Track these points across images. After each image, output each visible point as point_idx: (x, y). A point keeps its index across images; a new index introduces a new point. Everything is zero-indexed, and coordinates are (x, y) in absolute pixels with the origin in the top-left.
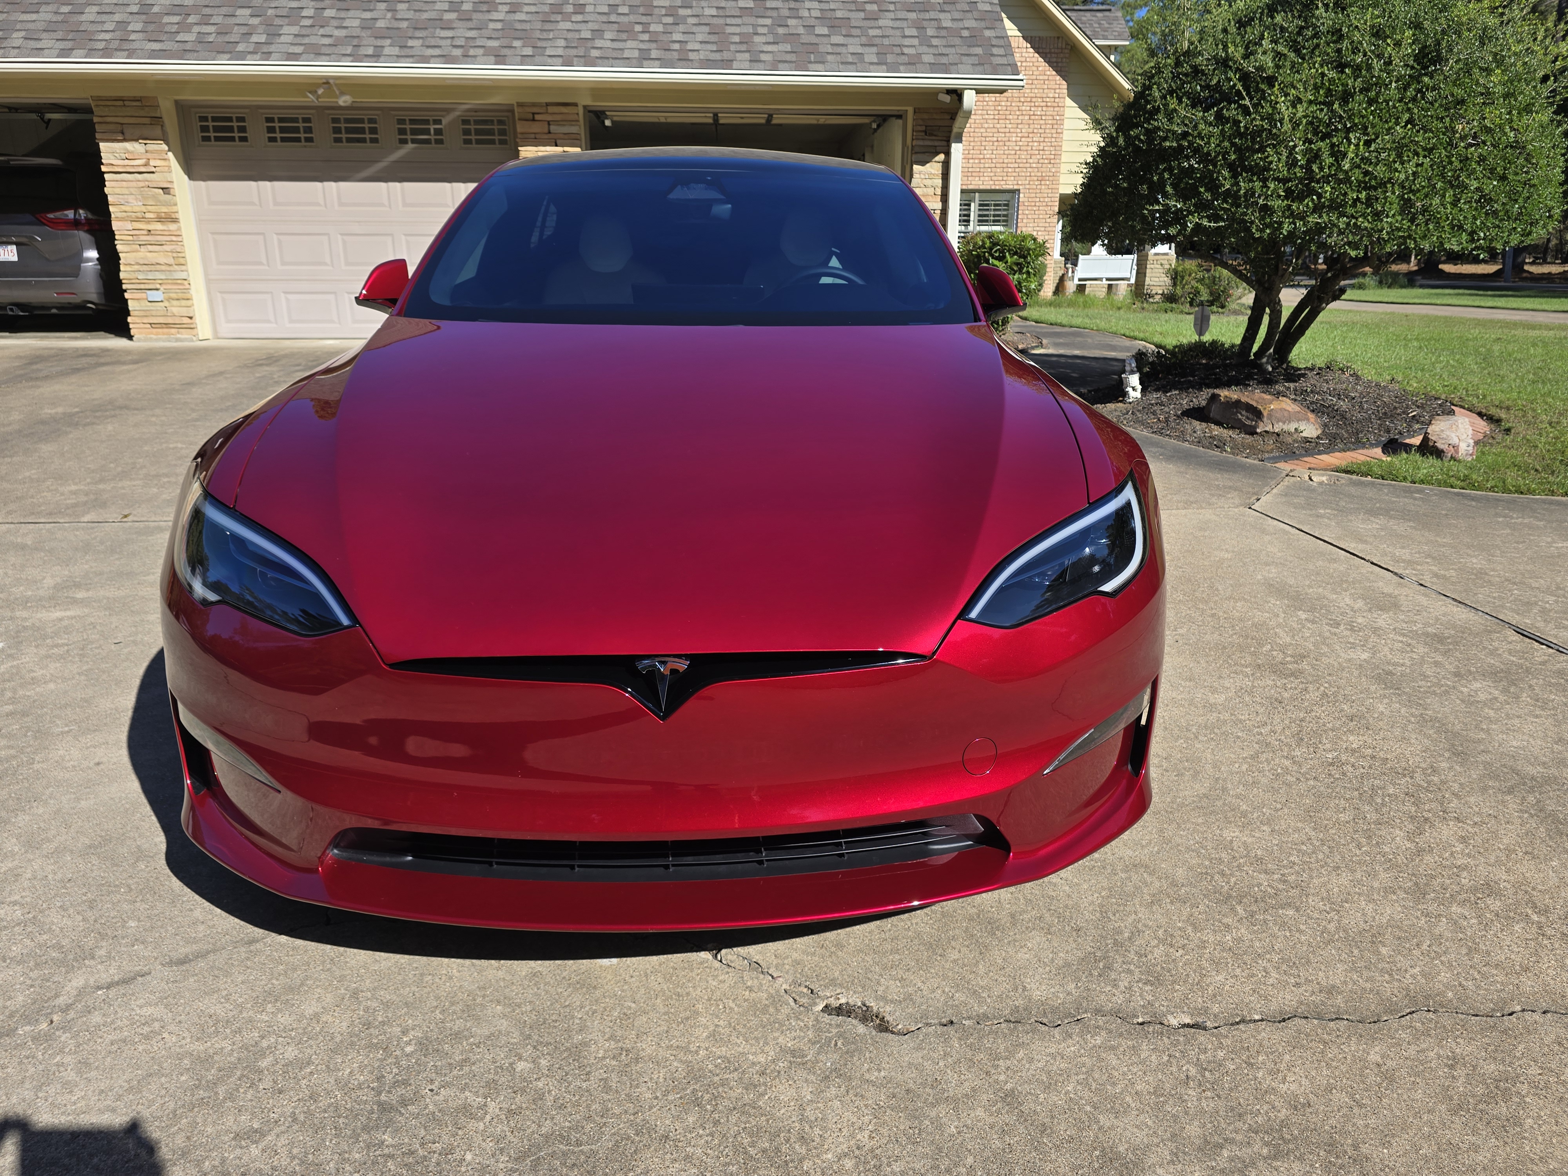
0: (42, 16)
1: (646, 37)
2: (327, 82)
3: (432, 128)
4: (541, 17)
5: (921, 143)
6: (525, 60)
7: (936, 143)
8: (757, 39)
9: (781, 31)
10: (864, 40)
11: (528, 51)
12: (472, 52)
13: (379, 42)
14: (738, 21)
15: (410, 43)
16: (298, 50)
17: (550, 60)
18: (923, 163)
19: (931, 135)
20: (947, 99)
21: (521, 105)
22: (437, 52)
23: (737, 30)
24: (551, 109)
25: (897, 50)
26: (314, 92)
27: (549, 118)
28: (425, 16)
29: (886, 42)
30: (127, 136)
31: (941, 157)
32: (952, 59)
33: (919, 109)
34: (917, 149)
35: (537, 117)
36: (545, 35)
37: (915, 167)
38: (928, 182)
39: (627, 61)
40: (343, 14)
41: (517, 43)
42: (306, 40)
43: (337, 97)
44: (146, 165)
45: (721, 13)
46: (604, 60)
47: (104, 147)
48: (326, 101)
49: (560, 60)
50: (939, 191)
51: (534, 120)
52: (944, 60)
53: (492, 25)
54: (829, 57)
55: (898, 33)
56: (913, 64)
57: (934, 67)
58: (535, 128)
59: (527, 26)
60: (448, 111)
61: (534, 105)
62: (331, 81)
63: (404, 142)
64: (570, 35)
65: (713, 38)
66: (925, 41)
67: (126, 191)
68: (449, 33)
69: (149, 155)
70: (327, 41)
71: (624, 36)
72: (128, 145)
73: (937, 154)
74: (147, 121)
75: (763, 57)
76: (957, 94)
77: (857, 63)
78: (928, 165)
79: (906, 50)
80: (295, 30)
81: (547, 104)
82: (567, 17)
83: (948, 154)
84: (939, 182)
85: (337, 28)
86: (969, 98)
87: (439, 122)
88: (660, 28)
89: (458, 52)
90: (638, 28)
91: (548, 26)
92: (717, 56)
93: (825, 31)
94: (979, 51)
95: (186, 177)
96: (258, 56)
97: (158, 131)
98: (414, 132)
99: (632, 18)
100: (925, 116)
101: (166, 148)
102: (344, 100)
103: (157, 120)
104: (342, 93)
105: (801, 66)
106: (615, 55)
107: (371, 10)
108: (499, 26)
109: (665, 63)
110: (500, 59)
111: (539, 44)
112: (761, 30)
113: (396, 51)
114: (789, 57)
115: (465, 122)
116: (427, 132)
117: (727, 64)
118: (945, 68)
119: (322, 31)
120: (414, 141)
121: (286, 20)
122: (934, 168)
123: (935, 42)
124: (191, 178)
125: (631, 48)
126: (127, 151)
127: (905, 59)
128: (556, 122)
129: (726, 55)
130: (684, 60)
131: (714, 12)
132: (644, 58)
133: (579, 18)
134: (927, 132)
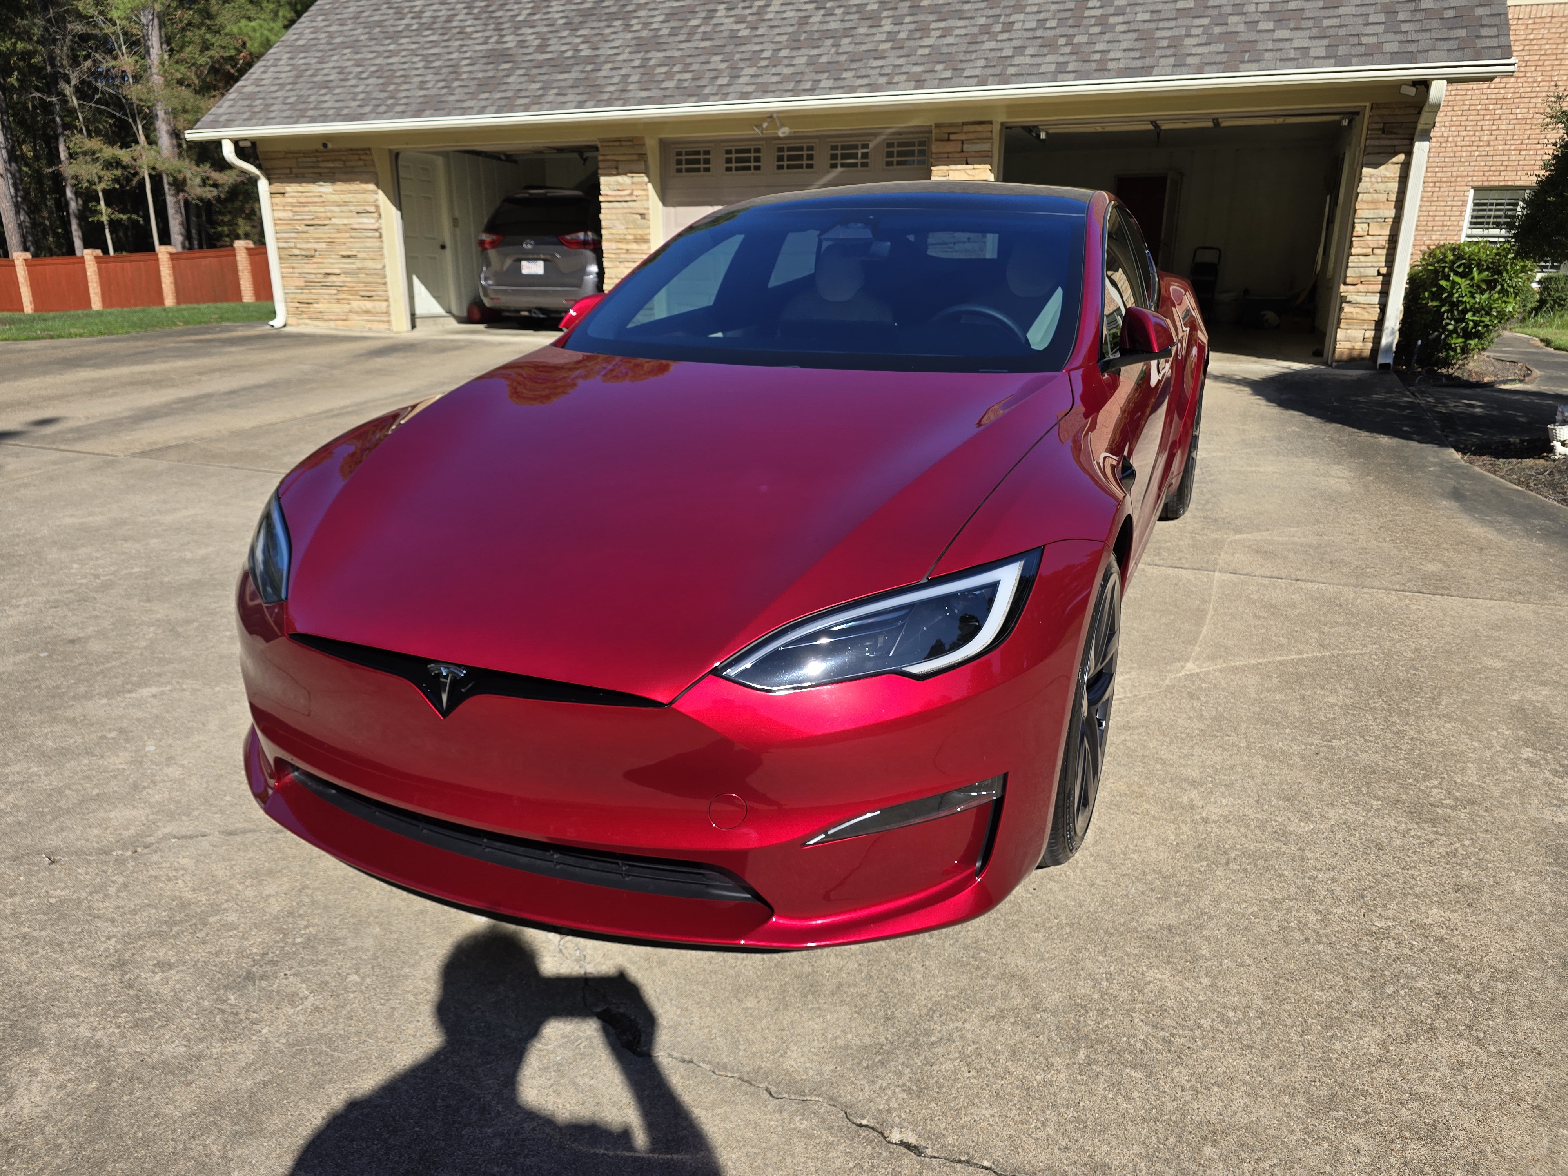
0: (574, 75)
1: (1068, 49)
2: (770, 117)
3: (860, 152)
4: (968, 39)
5: (1376, 142)
6: (943, 82)
7: (1396, 142)
8: (1188, 41)
9: (1217, 30)
10: (1315, 32)
11: (948, 74)
12: (896, 79)
13: (818, 77)
14: (1172, 24)
15: (845, 75)
16: (750, 89)
17: (965, 81)
18: (1376, 165)
19: (1391, 133)
20: (1412, 91)
21: (938, 126)
22: (865, 81)
23: (1168, 33)
24: (966, 129)
25: (1354, 40)
26: (759, 126)
27: (963, 137)
28: (864, 48)
29: (1343, 32)
30: (620, 171)
31: (1401, 157)
32: (1422, 45)
33: (1377, 104)
34: (1369, 150)
35: (952, 137)
36: (968, 57)
37: (1366, 170)
38: (1381, 187)
39: (1041, 76)
40: (794, 53)
41: (939, 67)
42: (760, 80)
43: (778, 129)
44: (631, 194)
45: (1155, 16)
46: (1020, 77)
47: (603, 180)
48: (769, 133)
49: (976, 80)
50: (1393, 197)
51: (949, 140)
52: (1412, 47)
53: (921, 52)
54: (1267, 55)
55: (1360, 20)
56: (1370, 55)
57: (1396, 57)
58: (949, 147)
59: (953, 49)
60: (875, 135)
61: (951, 125)
62: (775, 115)
63: (834, 166)
64: (991, 55)
65: (1139, 45)
66: (1392, 27)
67: (614, 217)
68: (880, 63)
69: (634, 187)
70: (776, 79)
71: (1045, 50)
72: (620, 179)
73: (1396, 154)
74: (635, 157)
75: (1190, 60)
76: (1424, 85)
77: (1303, 58)
78: (1382, 167)
79: (1364, 40)
80: (752, 71)
81: (964, 124)
82: (993, 37)
83: (1409, 154)
84: (1395, 186)
85: (787, 66)
86: (1438, 91)
87: (865, 146)
88: (1084, 39)
89: (883, 80)
90: (1062, 41)
91: (973, 47)
92: (1139, 64)
93: (1270, 25)
94: (1462, 33)
95: (660, 204)
96: (717, 97)
97: (642, 166)
98: (845, 156)
99: (1058, 31)
100: (1385, 112)
101: (646, 179)
102: (783, 132)
103: (642, 157)
104: (783, 125)
105: (1230, 67)
106: (1031, 71)
107: (818, 47)
108: (927, 51)
109: (1080, 75)
110: (919, 83)
111: (960, 66)
112: (1194, 31)
113: (830, 83)
114: (1218, 59)
115: (890, 145)
116: (855, 156)
117: (1147, 71)
118: (1411, 57)
119: (774, 71)
120: (843, 165)
121: (748, 63)
122: (1390, 170)
123: (1405, 27)
124: (665, 203)
125: (1049, 62)
126: (619, 184)
127: (1362, 49)
128: (970, 141)
129: (1148, 62)
130: (1102, 71)
131: (1147, 16)
132: (1060, 72)
133: (1005, 36)
134: (1386, 129)
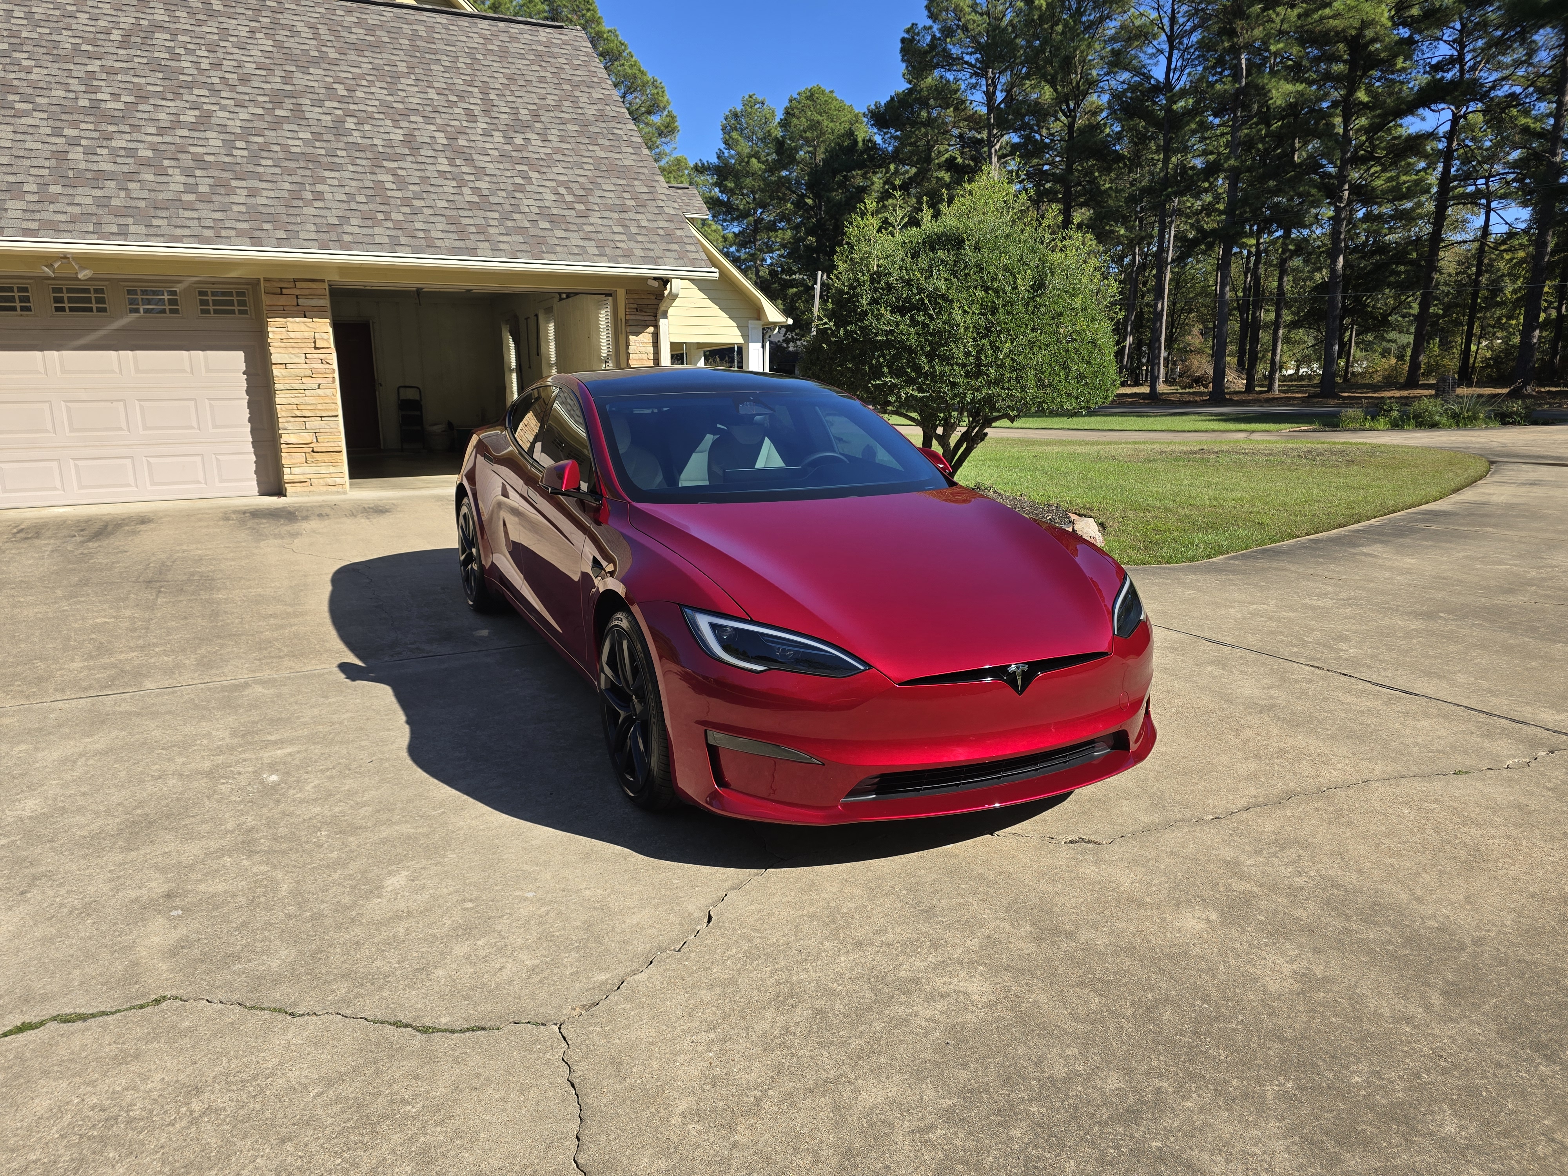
1: (390, 224)
2: (65, 258)
3: (165, 298)
4: (282, 202)
5: (633, 317)
6: (280, 242)
7: (647, 318)
8: (491, 230)
9: (510, 224)
10: (582, 234)
11: (282, 234)
12: (224, 233)
13: (122, 221)
14: (469, 213)
15: (155, 222)
16: (34, 225)
17: (306, 243)
18: (637, 334)
19: (641, 311)
20: (656, 284)
21: (267, 280)
22: (186, 232)
23: (471, 222)
24: (298, 284)
25: (611, 244)
26: (50, 266)
27: (298, 292)
28: (161, 196)
29: (600, 236)
31: (651, 329)
32: (658, 253)
33: (629, 290)
34: (631, 323)
35: (284, 291)
36: (292, 220)
37: (631, 338)
38: (642, 349)
39: (380, 246)
40: (71, 191)
41: (266, 226)
42: (38, 216)
43: (76, 271)
45: (452, 205)
46: (356, 244)
48: (65, 273)
49: (316, 244)
50: (651, 356)
51: (282, 294)
52: (651, 254)
53: (235, 208)
54: (558, 249)
55: (607, 229)
56: (628, 256)
57: (646, 260)
58: (282, 301)
59: (271, 210)
61: (281, 280)
62: (69, 257)
63: (132, 311)
64: (318, 220)
65: (452, 228)
66: (631, 237)
68: (195, 215)
70: (63, 218)
71: (370, 223)
73: (648, 326)
75: (502, 246)
76: (665, 281)
77: (581, 253)
78: (641, 335)
79: (619, 245)
80: (21, 205)
81: (295, 280)
82: (308, 203)
83: (656, 326)
84: (650, 349)
85: (68, 204)
86: (677, 285)
87: (171, 293)
88: (400, 217)
89: (209, 233)
90: (380, 216)
91: (292, 211)
92: (460, 244)
93: (547, 225)
94: (675, 247)
98: (146, 302)
99: (372, 206)
100: (636, 296)
102: (84, 273)
104: (82, 268)
105: (537, 255)
106: (366, 240)
107: (102, 188)
108: (243, 209)
109: (416, 250)
110: (256, 241)
111: (290, 228)
112: (492, 222)
113: (142, 230)
114: (524, 247)
115: (202, 293)
116: (160, 302)
117: (472, 251)
118: (655, 261)
119: (52, 207)
120: (141, 311)
122: (646, 337)
123: (640, 238)
125: (380, 234)
127: (619, 252)
128: (306, 296)
129: (469, 244)
130: (431, 246)
131: (445, 204)
132: (394, 245)
133: (320, 204)
134: (639, 309)
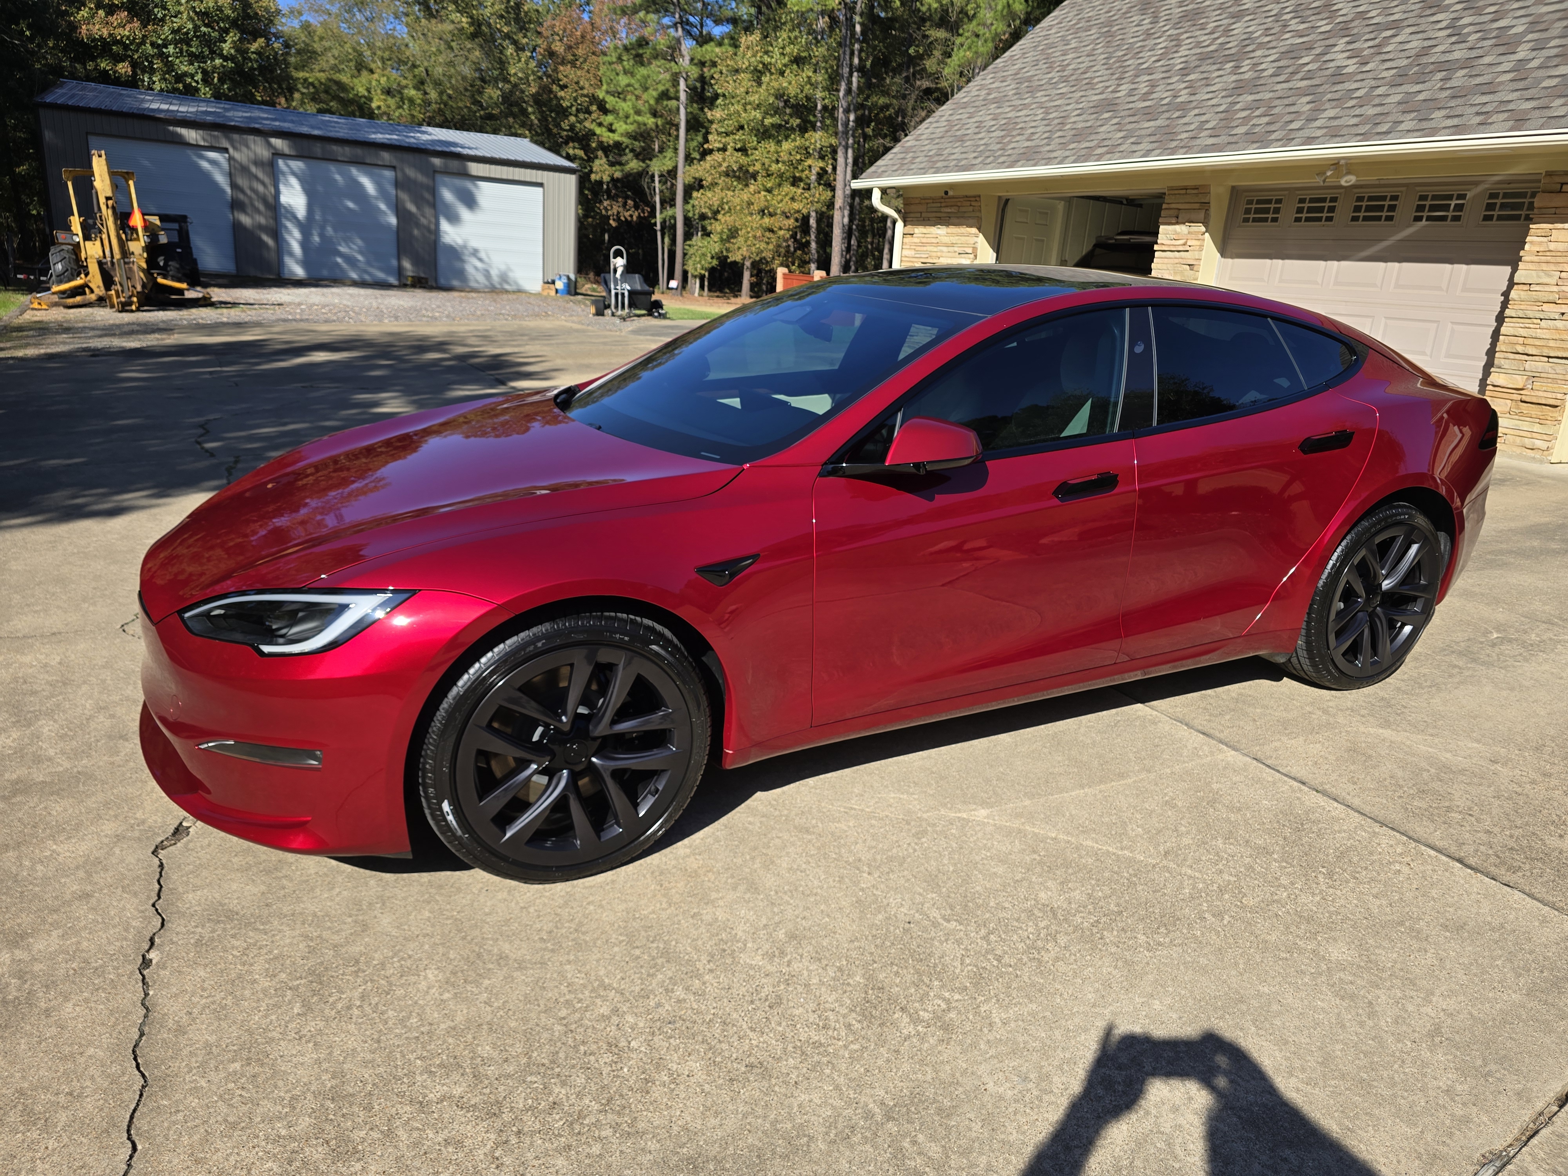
0: (1158, 123)
2: (1336, 164)
3: (1453, 203)
11: (1563, 111)
12: (1493, 118)
16: (1320, 133)
21: (1549, 174)
22: (1454, 122)
26: (1321, 174)
30: (1180, 220)
35: (1564, 188)
41: (1557, 102)
42: (1336, 123)
43: (1341, 177)
44: (1184, 244)
47: (1162, 229)
48: (1330, 182)
53: (1546, 83)
58: (1557, 201)
60: (1476, 184)
61: (1565, 173)
62: (1342, 162)
63: (1418, 219)
67: (1164, 267)
69: (1189, 236)
70: (1354, 121)
72: (1177, 228)
74: (1197, 206)
80: (1334, 112)
85: (1375, 106)
87: (1462, 197)
89: (1476, 120)
95: (1219, 255)
96: (1280, 143)
97: (1202, 215)
98: (1433, 208)
101: (1203, 229)
102: (1349, 180)
103: (1205, 206)
104: (1349, 173)
107: (1424, 82)
113: (1413, 125)
115: (1493, 196)
116: (1446, 208)
119: (1357, 111)
120: (1429, 219)
121: (1334, 103)
124: (1224, 253)
126: (1176, 233)
